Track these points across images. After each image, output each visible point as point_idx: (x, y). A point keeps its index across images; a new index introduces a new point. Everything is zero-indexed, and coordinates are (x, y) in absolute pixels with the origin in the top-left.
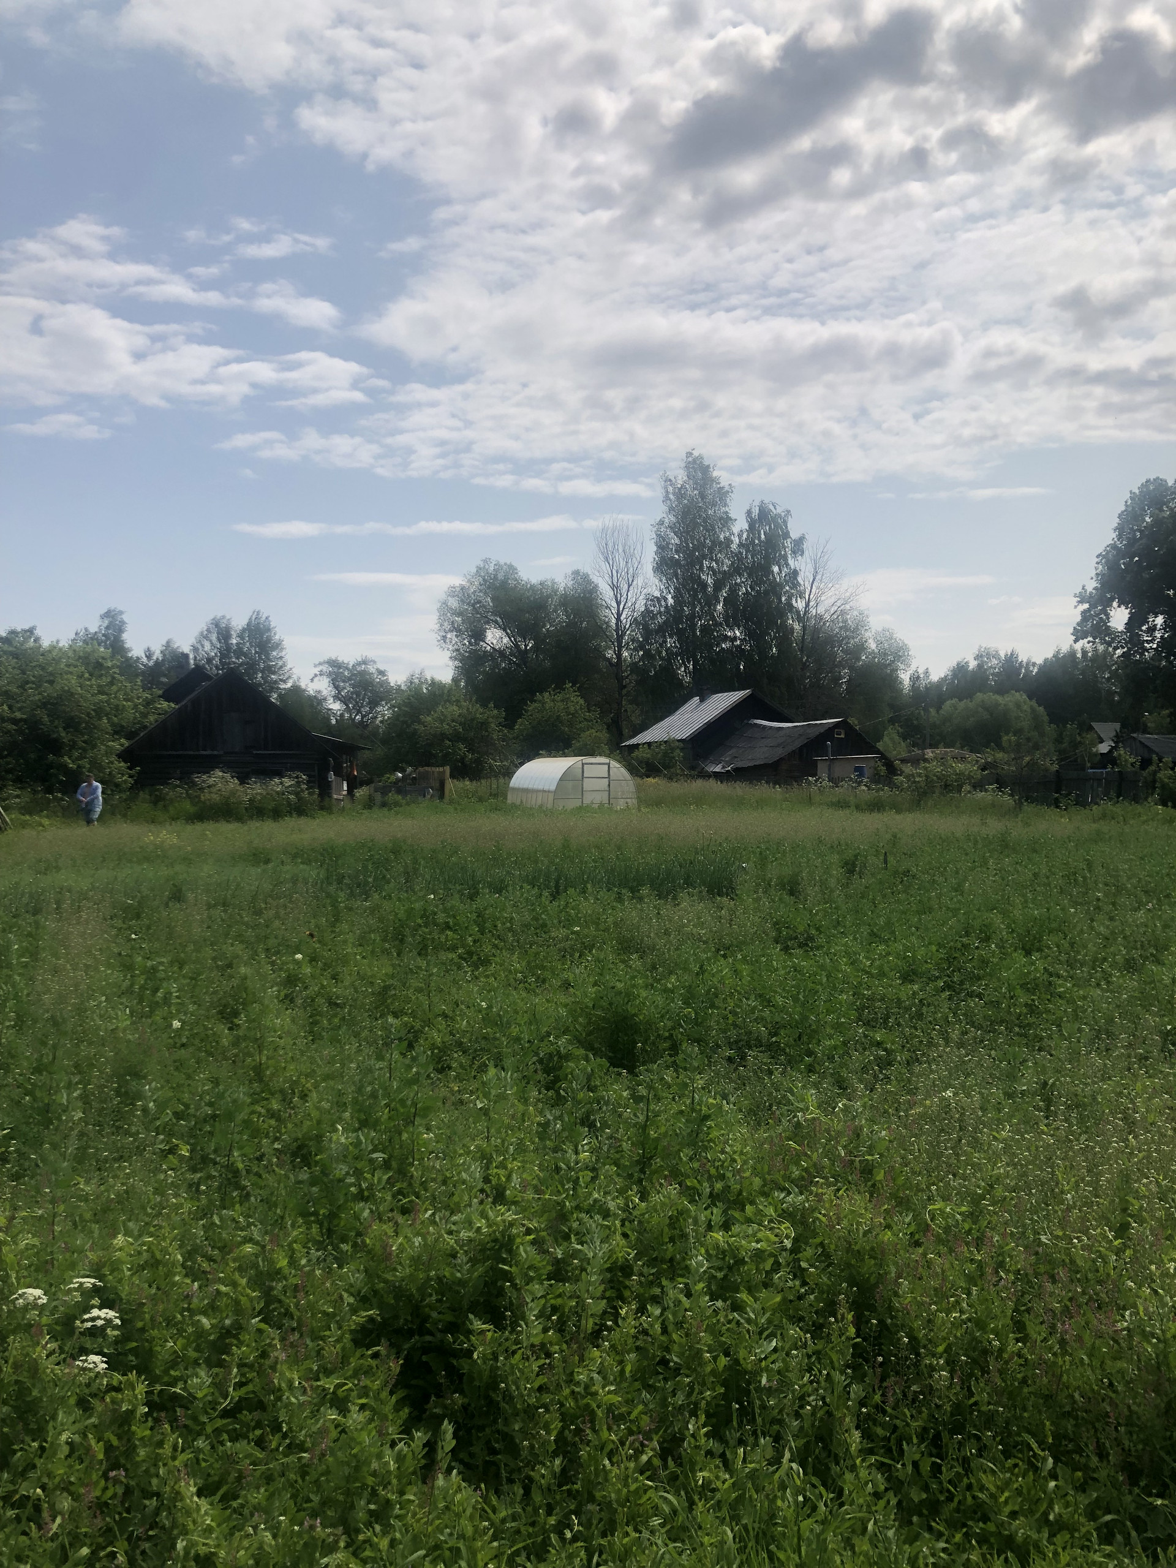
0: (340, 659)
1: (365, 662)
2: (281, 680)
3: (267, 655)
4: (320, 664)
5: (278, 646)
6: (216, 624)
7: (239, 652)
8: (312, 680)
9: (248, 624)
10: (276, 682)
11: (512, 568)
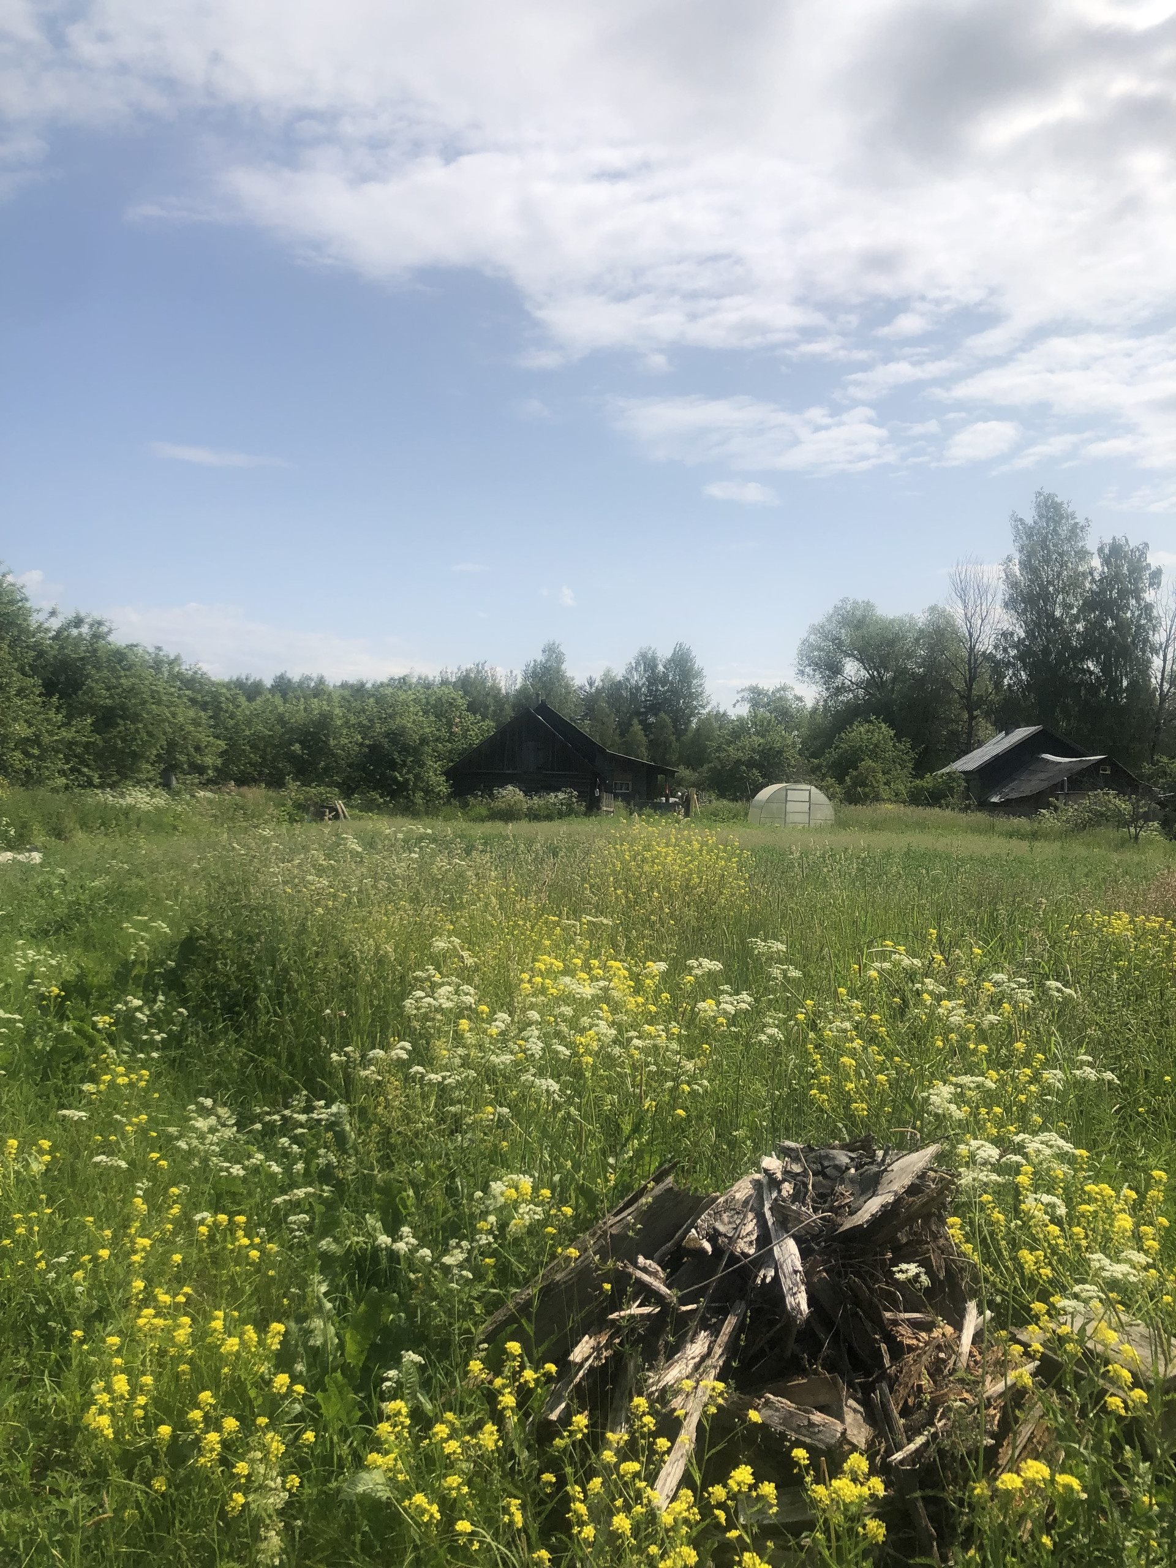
0: (760, 686)
1: (784, 689)
2: (701, 706)
3: (689, 683)
4: (742, 690)
5: (699, 674)
6: (643, 656)
7: (664, 680)
8: (734, 705)
9: (674, 654)
10: (696, 708)
11: (869, 606)
